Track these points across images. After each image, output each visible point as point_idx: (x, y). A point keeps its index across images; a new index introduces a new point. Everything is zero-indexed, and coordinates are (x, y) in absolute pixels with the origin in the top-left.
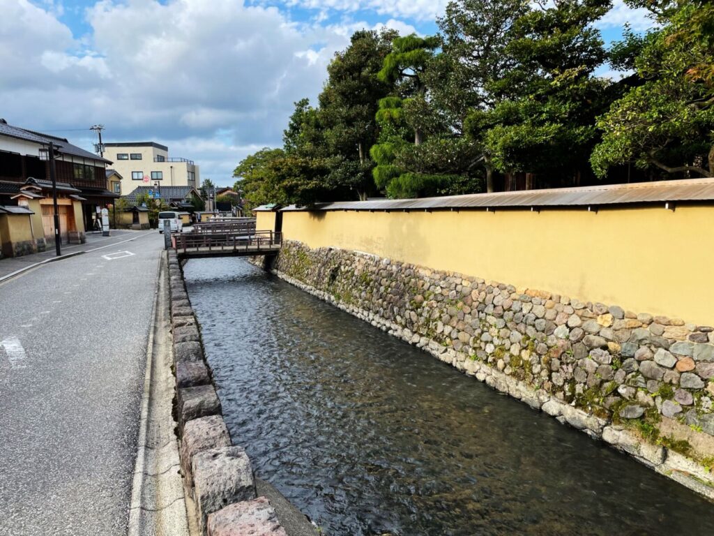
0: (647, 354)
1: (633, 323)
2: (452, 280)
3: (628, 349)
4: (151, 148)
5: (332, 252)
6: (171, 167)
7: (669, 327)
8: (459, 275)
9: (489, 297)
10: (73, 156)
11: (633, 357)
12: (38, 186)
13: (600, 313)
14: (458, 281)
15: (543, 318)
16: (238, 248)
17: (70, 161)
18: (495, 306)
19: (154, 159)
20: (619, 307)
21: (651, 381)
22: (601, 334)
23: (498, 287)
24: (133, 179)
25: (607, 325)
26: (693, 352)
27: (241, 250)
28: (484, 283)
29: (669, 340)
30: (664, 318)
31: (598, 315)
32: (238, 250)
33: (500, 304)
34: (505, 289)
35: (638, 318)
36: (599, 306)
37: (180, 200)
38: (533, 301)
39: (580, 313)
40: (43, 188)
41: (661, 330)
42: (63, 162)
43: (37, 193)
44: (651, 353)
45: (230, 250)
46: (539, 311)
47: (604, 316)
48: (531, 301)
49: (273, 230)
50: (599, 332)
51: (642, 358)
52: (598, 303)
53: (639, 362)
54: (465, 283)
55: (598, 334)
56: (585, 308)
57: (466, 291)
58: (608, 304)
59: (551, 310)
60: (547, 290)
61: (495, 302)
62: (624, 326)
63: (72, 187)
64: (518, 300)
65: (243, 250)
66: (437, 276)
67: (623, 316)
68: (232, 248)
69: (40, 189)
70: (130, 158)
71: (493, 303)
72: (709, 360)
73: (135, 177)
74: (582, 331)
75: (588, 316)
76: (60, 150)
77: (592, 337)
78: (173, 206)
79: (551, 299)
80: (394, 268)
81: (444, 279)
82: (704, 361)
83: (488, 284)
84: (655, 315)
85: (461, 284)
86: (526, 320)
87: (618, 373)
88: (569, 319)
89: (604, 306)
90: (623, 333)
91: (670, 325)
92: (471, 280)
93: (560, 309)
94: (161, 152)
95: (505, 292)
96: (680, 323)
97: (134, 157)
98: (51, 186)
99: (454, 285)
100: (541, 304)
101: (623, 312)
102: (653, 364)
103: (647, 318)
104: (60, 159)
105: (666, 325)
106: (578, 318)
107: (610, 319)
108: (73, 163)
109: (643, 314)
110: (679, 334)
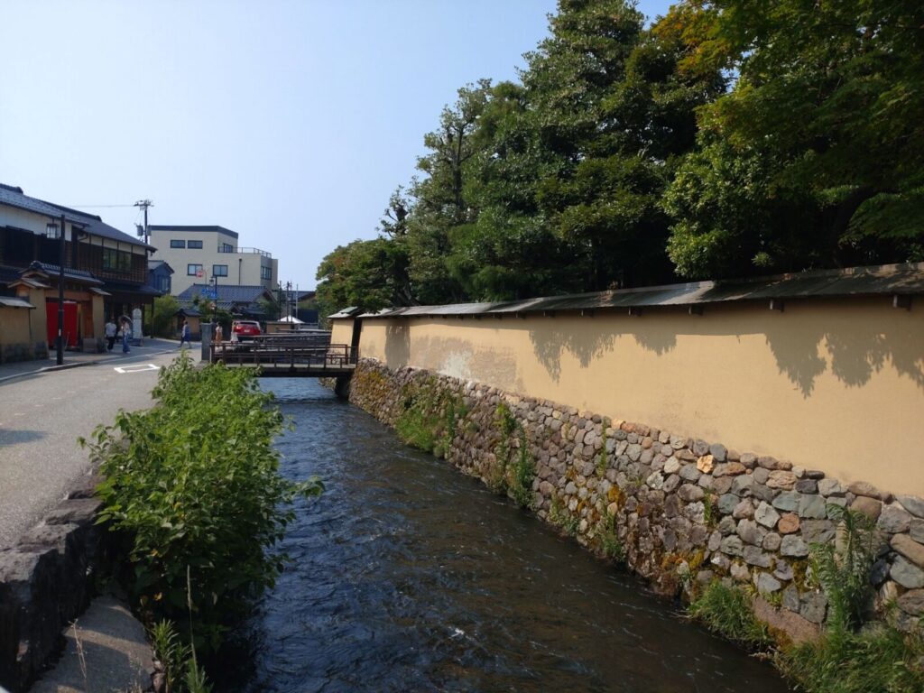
0: (748, 509)
1: (737, 467)
2: (541, 410)
3: (728, 503)
4: (215, 234)
5: (412, 373)
6: (240, 260)
7: (774, 471)
8: (550, 405)
9: (582, 432)
10: (103, 238)
11: (731, 514)
12: (45, 273)
13: (701, 454)
14: (548, 412)
15: (638, 460)
16: (296, 366)
17: (100, 244)
18: (585, 445)
19: (219, 248)
20: (722, 446)
21: (749, 547)
22: (700, 483)
23: (591, 419)
24: (188, 274)
25: (706, 470)
26: (798, 506)
27: (300, 368)
28: (577, 414)
29: (773, 491)
30: (770, 459)
31: (699, 457)
32: (296, 369)
33: (591, 442)
34: (600, 422)
35: (741, 461)
36: (701, 443)
37: (247, 304)
38: (628, 437)
39: (679, 453)
40: (51, 275)
41: (766, 477)
42: (90, 245)
43: (42, 282)
44: (752, 508)
45: (285, 368)
46: (634, 450)
47: (705, 457)
48: (626, 439)
49: (350, 345)
50: (697, 481)
51: (741, 516)
52: (700, 440)
53: (737, 520)
54: (556, 414)
55: (696, 482)
56: (685, 447)
57: (555, 425)
58: (710, 441)
59: (648, 451)
60: (645, 424)
61: (586, 440)
62: (726, 471)
63: (93, 277)
64: (613, 438)
65: (304, 368)
66: (527, 405)
67: (726, 458)
68: (289, 366)
69: (47, 276)
70: (186, 246)
71: (583, 442)
72: (815, 517)
73: (192, 271)
74: (678, 479)
75: (688, 458)
76: (86, 229)
77: (689, 487)
78: (236, 312)
79: (649, 435)
80: (479, 394)
81: (533, 410)
82: (811, 518)
83: (581, 415)
84: (760, 455)
85: (552, 416)
86: (619, 464)
87: (713, 536)
88: (666, 463)
89: (706, 444)
90: (723, 482)
91: (775, 469)
92: (563, 410)
93: (657, 449)
94: (228, 240)
95: (599, 426)
96: (787, 466)
97: (193, 245)
98: (59, 274)
99: (542, 418)
100: (637, 443)
101: (727, 452)
102: (753, 524)
103: (750, 460)
104: (87, 241)
105: (771, 470)
106: (677, 461)
107: (710, 462)
108: (103, 247)
109: (746, 454)
110: (785, 481)
